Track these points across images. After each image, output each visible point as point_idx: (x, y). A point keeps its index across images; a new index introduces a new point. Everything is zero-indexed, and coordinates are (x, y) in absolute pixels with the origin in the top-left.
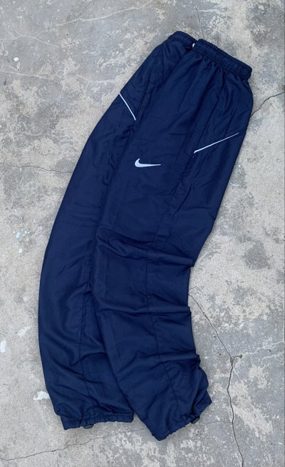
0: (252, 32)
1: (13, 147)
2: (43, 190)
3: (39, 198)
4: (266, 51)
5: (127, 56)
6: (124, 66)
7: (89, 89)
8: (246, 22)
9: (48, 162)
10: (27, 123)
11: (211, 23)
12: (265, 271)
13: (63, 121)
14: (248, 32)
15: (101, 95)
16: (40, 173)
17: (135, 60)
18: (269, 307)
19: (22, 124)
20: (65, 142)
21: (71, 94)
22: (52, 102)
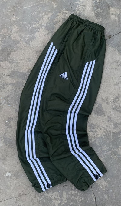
0: (94, 12)
2: (5, 84)
3: (3, 88)
4: (101, 20)
5: (40, 24)
6: (39, 28)
7: (24, 39)
8: (92, 8)
9: (7, 72)
11: (76, 8)
12: (103, 117)
13: (13, 53)
14: (93, 12)
15: (29, 41)
16: (3, 76)
17: (44, 25)
18: (104, 132)
20: (14, 63)
21: (16, 41)
22: (8, 45)
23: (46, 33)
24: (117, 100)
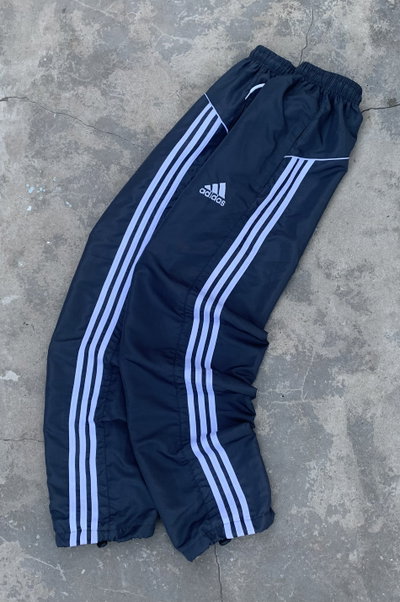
0: (372, 27)
1: (53, 87)
2: (75, 147)
3: (67, 153)
4: (381, 53)
5: (216, 15)
6: (209, 27)
7: (160, 43)
8: (368, 12)
9: (88, 115)
10: (76, 64)
11: (326, 3)
12: (303, 307)
13: (119, 72)
14: (366, 25)
15: (172, 54)
16: (76, 125)
17: (224, 23)
18: (296, 347)
19: (71, 65)
20: (114, 98)
21: (138, 44)
22: (113, 47)
23: (224, 44)
24: (357, 274)
